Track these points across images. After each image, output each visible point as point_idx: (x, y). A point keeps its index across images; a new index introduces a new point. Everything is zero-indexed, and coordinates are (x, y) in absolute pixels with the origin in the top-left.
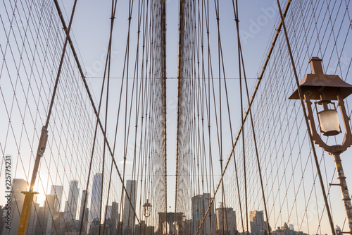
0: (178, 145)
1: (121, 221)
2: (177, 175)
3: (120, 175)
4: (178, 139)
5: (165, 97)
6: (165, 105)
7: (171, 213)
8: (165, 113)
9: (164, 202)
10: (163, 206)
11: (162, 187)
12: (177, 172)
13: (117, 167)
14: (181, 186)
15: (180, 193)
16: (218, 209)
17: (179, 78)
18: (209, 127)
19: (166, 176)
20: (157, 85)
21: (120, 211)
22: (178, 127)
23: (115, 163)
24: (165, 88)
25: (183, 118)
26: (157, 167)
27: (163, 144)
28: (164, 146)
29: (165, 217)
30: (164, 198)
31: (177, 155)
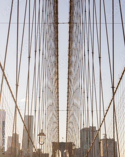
0: (68, 84)
1: (21, 148)
2: (67, 110)
3: (13, 96)
4: (68, 79)
5: (57, 41)
6: (57, 48)
7: (62, 143)
8: (58, 55)
9: (57, 133)
10: (56, 136)
11: (55, 120)
12: (68, 107)
13: (8, 83)
14: (71, 119)
15: (70, 125)
16: (102, 140)
17: (70, 23)
18: (100, 58)
19: (58, 110)
20: (50, 26)
21: (20, 141)
22: (69, 68)
23: (6, 78)
24: (57, 32)
25: (73, 59)
26: (50, 101)
27: (55, 82)
28: (56, 85)
29: (58, 146)
30: (57, 129)
31: (68, 92)
